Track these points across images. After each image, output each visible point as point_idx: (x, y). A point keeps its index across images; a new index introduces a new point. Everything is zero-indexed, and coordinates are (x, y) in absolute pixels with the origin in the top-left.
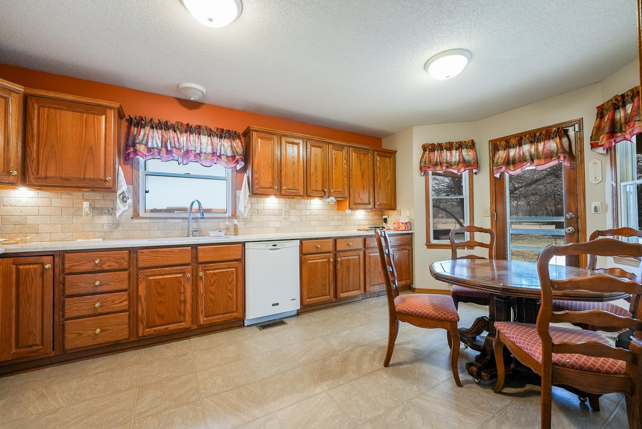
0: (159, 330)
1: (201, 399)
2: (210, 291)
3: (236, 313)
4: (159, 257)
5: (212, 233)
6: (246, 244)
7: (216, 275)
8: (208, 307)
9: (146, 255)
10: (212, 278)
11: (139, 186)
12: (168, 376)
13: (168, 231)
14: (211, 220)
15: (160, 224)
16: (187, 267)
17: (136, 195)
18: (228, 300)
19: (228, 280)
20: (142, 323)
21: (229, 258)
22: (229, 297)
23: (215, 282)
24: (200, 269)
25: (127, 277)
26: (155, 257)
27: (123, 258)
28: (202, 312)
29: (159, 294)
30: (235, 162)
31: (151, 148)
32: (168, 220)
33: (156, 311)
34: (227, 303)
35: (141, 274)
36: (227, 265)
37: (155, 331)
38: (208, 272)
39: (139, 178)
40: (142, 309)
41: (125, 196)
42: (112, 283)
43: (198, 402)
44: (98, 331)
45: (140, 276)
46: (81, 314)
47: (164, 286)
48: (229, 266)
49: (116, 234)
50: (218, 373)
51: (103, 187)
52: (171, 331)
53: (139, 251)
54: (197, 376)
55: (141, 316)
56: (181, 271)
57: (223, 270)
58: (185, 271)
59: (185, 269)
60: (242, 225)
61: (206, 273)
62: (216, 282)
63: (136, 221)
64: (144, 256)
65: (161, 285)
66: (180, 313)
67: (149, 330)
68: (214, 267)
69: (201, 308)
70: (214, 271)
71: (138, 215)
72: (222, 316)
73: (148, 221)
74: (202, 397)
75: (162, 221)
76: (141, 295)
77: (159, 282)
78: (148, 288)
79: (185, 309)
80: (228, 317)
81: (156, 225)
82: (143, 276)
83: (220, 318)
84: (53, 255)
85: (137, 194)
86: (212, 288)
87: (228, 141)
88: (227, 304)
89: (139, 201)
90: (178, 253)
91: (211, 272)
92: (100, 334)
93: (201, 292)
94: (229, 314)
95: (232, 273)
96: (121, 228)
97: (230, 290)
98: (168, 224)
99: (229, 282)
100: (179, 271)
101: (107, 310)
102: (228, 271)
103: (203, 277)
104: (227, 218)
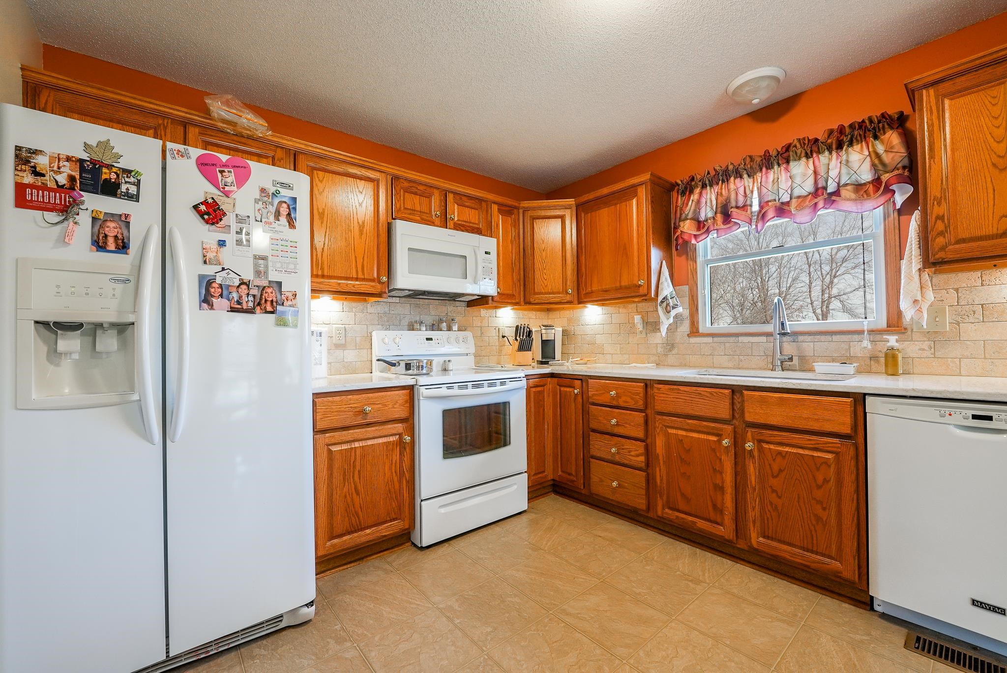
0: (683, 518)
1: (624, 662)
2: (771, 487)
3: (838, 564)
4: (680, 400)
5: (821, 367)
6: (869, 400)
7: (784, 457)
8: (768, 519)
9: (663, 393)
10: (774, 460)
11: (697, 284)
12: (639, 594)
13: (741, 357)
14: (829, 338)
15: (727, 345)
16: (725, 426)
17: (693, 300)
18: (814, 522)
19: (814, 477)
20: (661, 497)
21: (815, 426)
22: (818, 519)
23: (781, 471)
24: (749, 435)
25: (643, 422)
26: (674, 400)
27: (638, 394)
28: (754, 522)
29: (682, 460)
30: (884, 193)
31: (704, 221)
32: (741, 339)
33: (679, 487)
34: (812, 528)
35: (658, 421)
36: (809, 442)
37: (677, 517)
38: (765, 446)
39: (696, 272)
40: (660, 476)
41: (668, 304)
42: (628, 426)
43: (617, 662)
44: (615, 484)
45: (657, 425)
46: (602, 456)
47: (689, 450)
48: (817, 446)
49: (671, 359)
50: (696, 651)
51: (637, 294)
52: (701, 530)
53: (656, 386)
54: (667, 626)
55: (660, 487)
56: (715, 432)
57: (801, 451)
58: (721, 433)
59: (722, 430)
60: (924, 350)
61: (762, 447)
62: (784, 473)
63: (694, 340)
64: (662, 395)
65: (685, 446)
66: (715, 506)
67: (670, 512)
68: (778, 439)
69: (753, 513)
70: (780, 448)
71: (697, 331)
72: (801, 551)
73: (710, 340)
74: (630, 661)
75: (732, 339)
76: (659, 454)
77: (682, 440)
78: (668, 447)
79: (723, 503)
80: (814, 562)
81: (723, 347)
82: (661, 426)
83: (795, 554)
84: (581, 380)
85: (695, 298)
86: (774, 482)
87: (862, 146)
88: (811, 531)
89: (697, 309)
90: (707, 397)
91: (772, 447)
92: (617, 489)
93: (751, 482)
94: (818, 557)
95: (826, 462)
96: (675, 351)
97: (819, 502)
98: (741, 344)
99: (815, 481)
100: (711, 431)
101: (623, 459)
102: (813, 456)
103: (756, 453)
104: (866, 333)
